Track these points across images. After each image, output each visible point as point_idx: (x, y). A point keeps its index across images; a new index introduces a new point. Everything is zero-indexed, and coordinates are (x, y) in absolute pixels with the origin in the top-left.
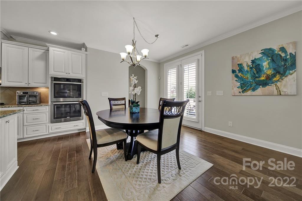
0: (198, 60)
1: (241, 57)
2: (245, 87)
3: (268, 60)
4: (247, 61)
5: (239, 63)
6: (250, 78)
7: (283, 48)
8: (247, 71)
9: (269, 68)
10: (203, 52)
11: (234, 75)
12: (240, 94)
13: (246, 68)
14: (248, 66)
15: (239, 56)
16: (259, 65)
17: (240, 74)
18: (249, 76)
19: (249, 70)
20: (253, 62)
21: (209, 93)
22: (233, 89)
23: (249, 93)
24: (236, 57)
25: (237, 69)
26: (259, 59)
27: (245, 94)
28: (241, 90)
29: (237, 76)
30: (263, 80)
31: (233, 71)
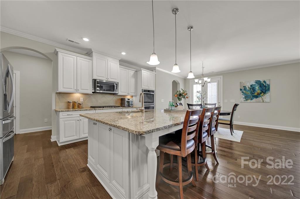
0: (219, 81)
1: (245, 83)
2: (247, 98)
3: (258, 86)
4: (248, 85)
5: (244, 86)
6: (249, 94)
7: (265, 81)
8: (248, 90)
9: (259, 90)
10: (222, 77)
11: (241, 91)
12: (244, 101)
13: (248, 88)
14: (249, 88)
15: (244, 82)
16: (254, 87)
17: (244, 91)
18: (249, 92)
19: (249, 90)
20: (251, 86)
21: (226, 101)
22: (241, 99)
23: (249, 101)
24: (242, 82)
25: (243, 88)
26: (254, 85)
27: (247, 101)
28: (245, 100)
29: (243, 92)
30: (256, 95)
31: (241, 90)
